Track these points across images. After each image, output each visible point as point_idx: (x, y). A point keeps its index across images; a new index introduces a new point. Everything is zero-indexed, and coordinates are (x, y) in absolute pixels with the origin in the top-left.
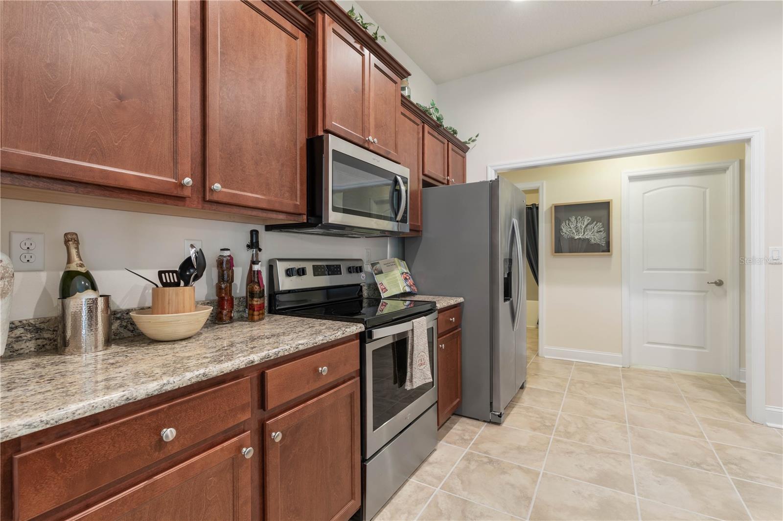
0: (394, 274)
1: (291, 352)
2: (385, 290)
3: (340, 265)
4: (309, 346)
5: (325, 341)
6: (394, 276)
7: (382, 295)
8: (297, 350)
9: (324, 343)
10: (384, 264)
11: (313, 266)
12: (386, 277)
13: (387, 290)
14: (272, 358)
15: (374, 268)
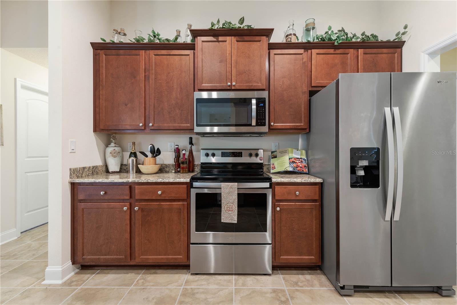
0: (283, 159)
1: (144, 182)
2: (274, 168)
3: (242, 152)
4: (153, 182)
5: (162, 182)
6: (283, 160)
7: (271, 171)
8: (147, 182)
9: (161, 182)
10: (280, 152)
11: (222, 152)
12: (277, 160)
13: (275, 168)
14: (136, 182)
15: (272, 154)
